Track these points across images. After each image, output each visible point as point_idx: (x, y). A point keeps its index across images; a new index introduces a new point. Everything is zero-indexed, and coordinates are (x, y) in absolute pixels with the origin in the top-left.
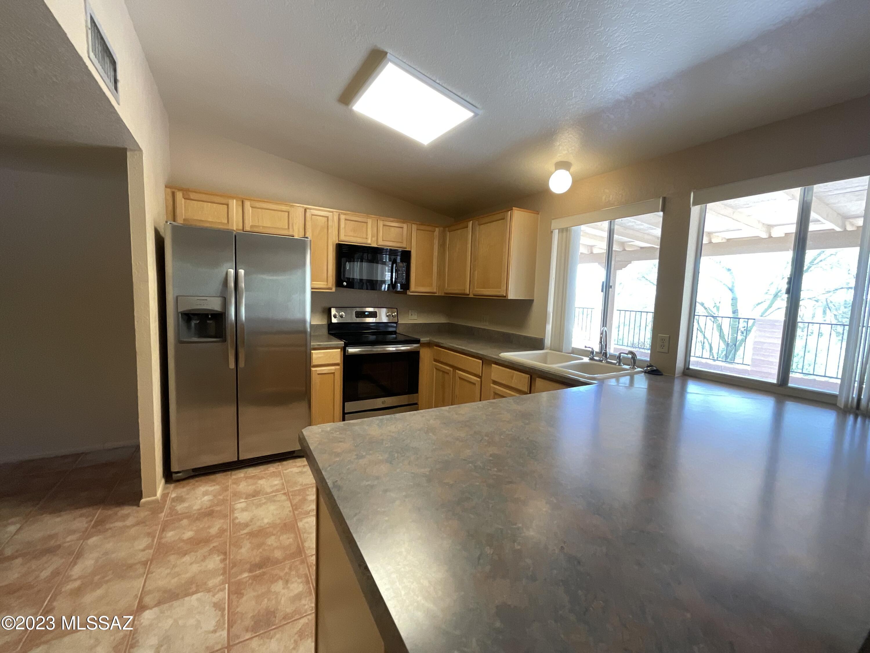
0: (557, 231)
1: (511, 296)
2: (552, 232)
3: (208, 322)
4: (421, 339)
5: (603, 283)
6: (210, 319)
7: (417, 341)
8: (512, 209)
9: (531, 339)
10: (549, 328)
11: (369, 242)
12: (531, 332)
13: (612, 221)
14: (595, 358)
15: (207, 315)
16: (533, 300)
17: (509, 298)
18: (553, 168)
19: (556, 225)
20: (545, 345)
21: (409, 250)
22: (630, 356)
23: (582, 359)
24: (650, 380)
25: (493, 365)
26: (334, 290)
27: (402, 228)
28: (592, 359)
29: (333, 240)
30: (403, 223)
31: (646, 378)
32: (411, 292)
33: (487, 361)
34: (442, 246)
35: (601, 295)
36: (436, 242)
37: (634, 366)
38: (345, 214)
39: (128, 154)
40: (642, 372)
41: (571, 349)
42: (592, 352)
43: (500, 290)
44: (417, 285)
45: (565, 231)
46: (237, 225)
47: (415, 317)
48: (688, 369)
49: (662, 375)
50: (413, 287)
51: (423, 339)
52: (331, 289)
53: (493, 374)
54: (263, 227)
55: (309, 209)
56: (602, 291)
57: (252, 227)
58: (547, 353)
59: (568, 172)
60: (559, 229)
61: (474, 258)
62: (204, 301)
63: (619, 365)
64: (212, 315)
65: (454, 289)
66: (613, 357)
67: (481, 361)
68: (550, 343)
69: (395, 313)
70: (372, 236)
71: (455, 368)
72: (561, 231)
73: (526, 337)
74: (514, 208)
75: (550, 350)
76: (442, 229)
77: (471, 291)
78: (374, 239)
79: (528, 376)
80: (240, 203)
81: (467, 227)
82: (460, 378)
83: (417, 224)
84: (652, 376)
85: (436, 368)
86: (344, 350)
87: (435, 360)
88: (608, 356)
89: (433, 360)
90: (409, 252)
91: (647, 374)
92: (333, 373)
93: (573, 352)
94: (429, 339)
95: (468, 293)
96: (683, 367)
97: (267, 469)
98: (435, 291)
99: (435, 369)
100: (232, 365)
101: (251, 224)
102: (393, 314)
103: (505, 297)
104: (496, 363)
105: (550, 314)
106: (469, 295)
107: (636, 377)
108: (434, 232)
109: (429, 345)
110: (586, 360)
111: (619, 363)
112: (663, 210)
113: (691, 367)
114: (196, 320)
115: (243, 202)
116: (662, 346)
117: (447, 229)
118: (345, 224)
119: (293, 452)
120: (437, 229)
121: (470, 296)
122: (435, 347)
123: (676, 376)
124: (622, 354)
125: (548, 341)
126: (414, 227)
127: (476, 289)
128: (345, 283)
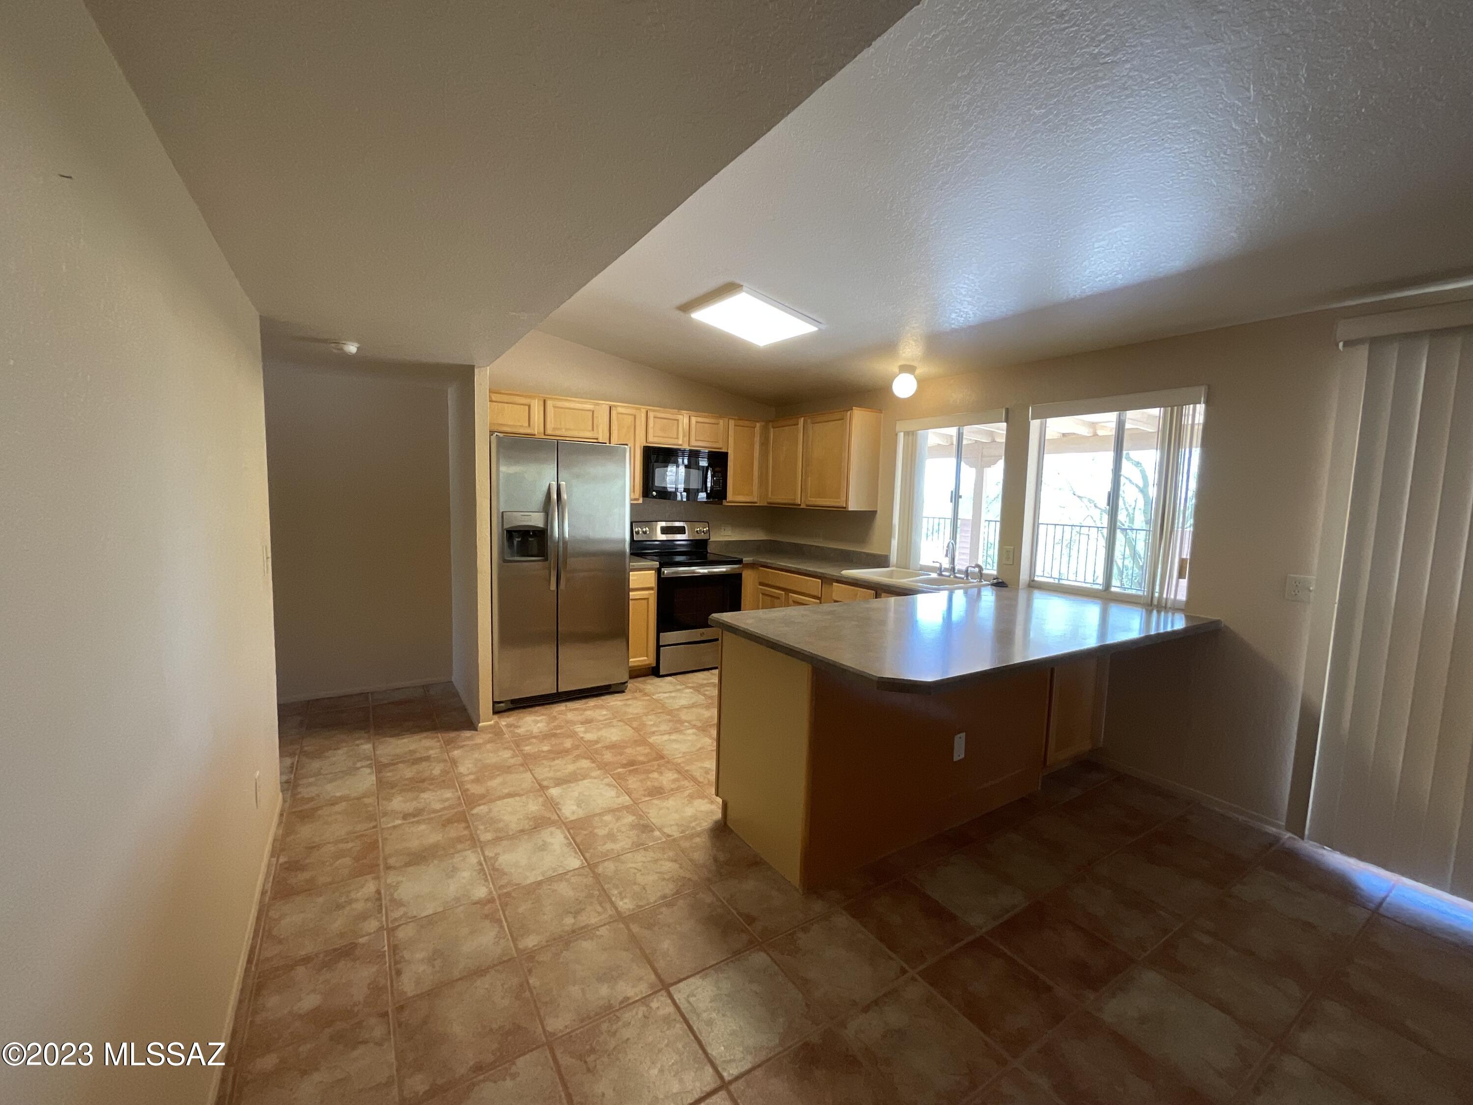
0: (902, 434)
1: (851, 508)
2: (897, 434)
3: (530, 539)
4: (744, 559)
5: (952, 492)
6: (531, 536)
7: (740, 562)
8: (852, 409)
9: (874, 556)
10: (895, 543)
11: (680, 442)
12: (874, 548)
13: (961, 428)
14: (944, 573)
15: (528, 532)
16: (876, 511)
17: (850, 509)
18: (897, 370)
19: (902, 427)
20: (891, 562)
21: (726, 451)
22: (977, 570)
23: (930, 575)
24: (996, 591)
25: (834, 584)
26: (641, 501)
27: (718, 424)
28: (940, 575)
29: (641, 443)
30: (721, 417)
31: (993, 589)
32: (728, 502)
33: (827, 580)
34: (765, 443)
35: (951, 506)
36: (757, 439)
37: (981, 579)
38: (654, 411)
39: (476, 371)
40: (989, 585)
41: (919, 566)
42: (940, 568)
43: (839, 500)
44: (734, 494)
45: (911, 435)
46: (538, 429)
47: (729, 533)
48: (1033, 581)
49: (1007, 587)
50: (730, 496)
51: (747, 559)
52: (638, 499)
53: (834, 594)
54: (567, 430)
55: (616, 406)
56: (951, 501)
57: (554, 429)
58: (892, 571)
59: (913, 376)
60: (904, 432)
61: (807, 462)
62: (527, 517)
63: (967, 579)
64: (533, 531)
65: (781, 498)
66: (960, 572)
67: (820, 581)
68: (895, 560)
69: (707, 528)
70: (684, 436)
71: (787, 591)
72: (907, 434)
73: (868, 554)
74: (854, 408)
75: (897, 567)
76: (763, 423)
77: (802, 501)
78: (685, 439)
79: (873, 592)
80: (542, 403)
81: (798, 424)
82: (794, 601)
83: (735, 419)
84: (998, 588)
85: (763, 594)
86: (659, 571)
87: (761, 584)
88: (956, 571)
89: (758, 584)
90: (725, 455)
91: (993, 587)
92: (647, 599)
93: (921, 570)
94: (751, 559)
95: (799, 503)
96: (1028, 579)
97: (587, 703)
98: (755, 500)
99: (761, 595)
100: (553, 587)
101: (553, 426)
102: (705, 529)
103: (845, 508)
104: (838, 581)
105: (895, 526)
106: (800, 505)
107: (983, 589)
108: (755, 428)
109: (753, 566)
110: (934, 575)
111: (967, 577)
112: (1007, 421)
113: (1036, 579)
114: (518, 538)
115: (545, 401)
116: (1008, 559)
117: (771, 424)
118: (654, 421)
119: (609, 686)
120: (758, 425)
121: (801, 507)
122: (761, 568)
123: (1020, 587)
124: (970, 569)
125: (893, 558)
126: (732, 423)
127: (809, 499)
128: (654, 493)
